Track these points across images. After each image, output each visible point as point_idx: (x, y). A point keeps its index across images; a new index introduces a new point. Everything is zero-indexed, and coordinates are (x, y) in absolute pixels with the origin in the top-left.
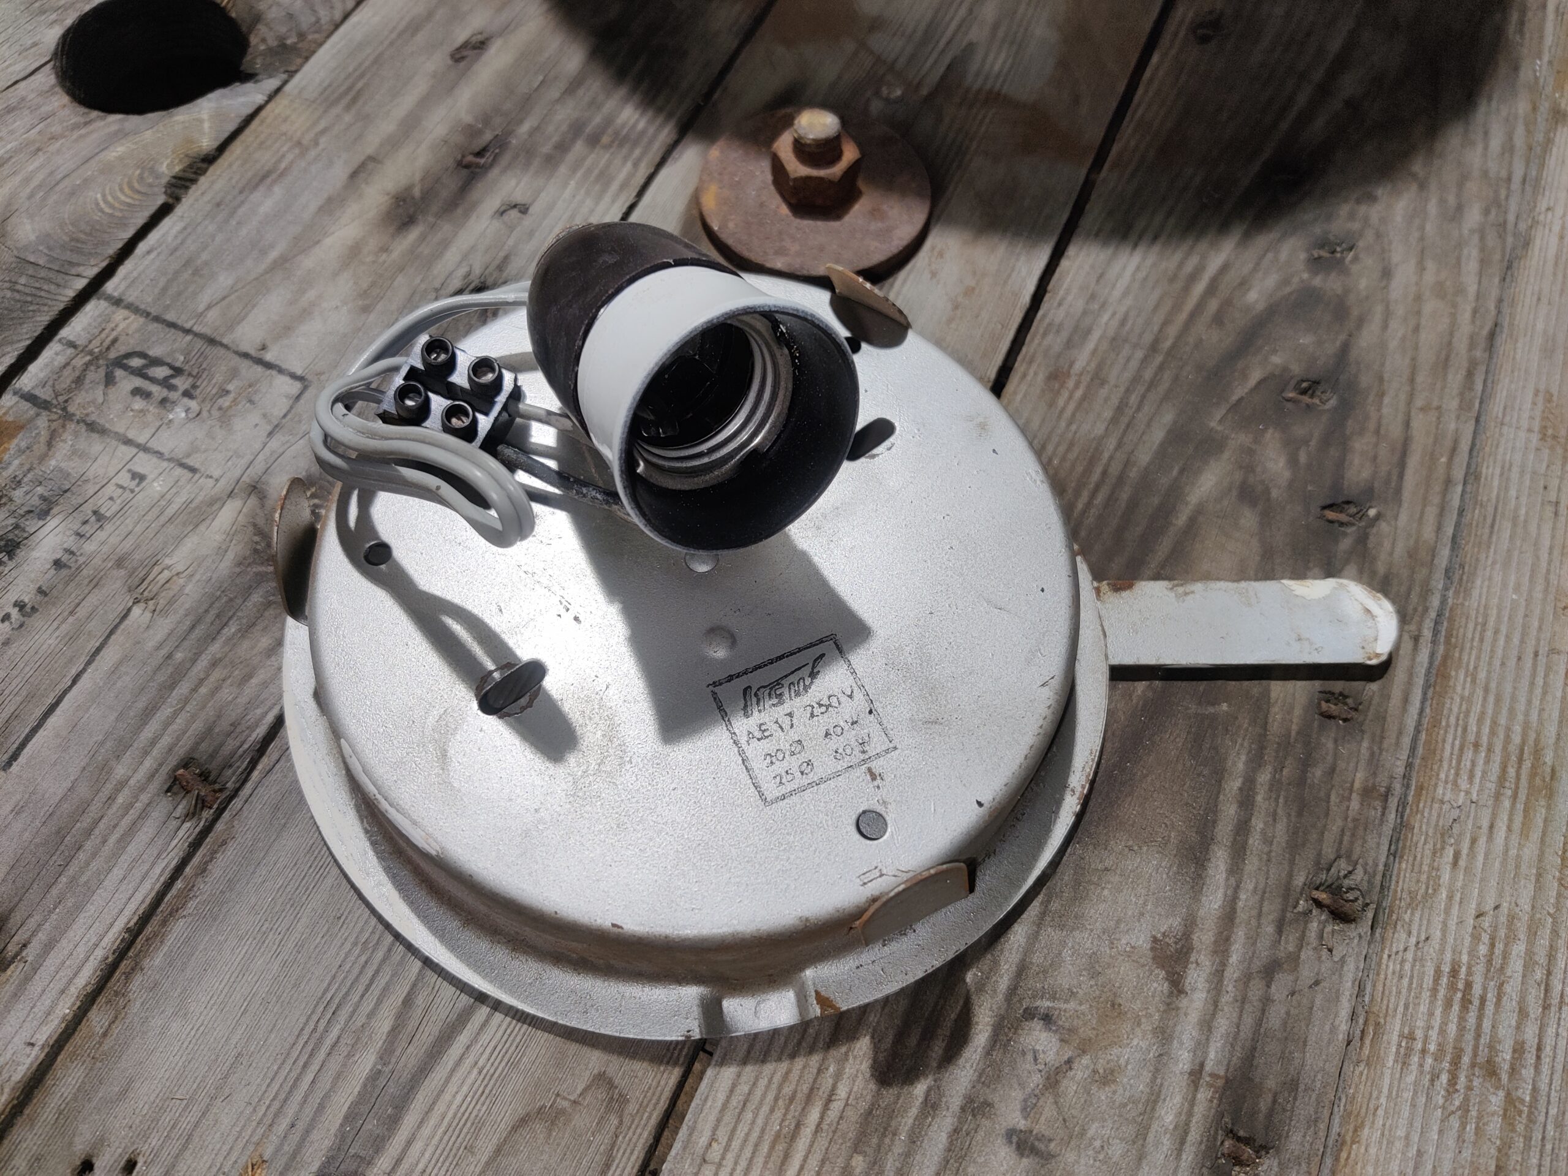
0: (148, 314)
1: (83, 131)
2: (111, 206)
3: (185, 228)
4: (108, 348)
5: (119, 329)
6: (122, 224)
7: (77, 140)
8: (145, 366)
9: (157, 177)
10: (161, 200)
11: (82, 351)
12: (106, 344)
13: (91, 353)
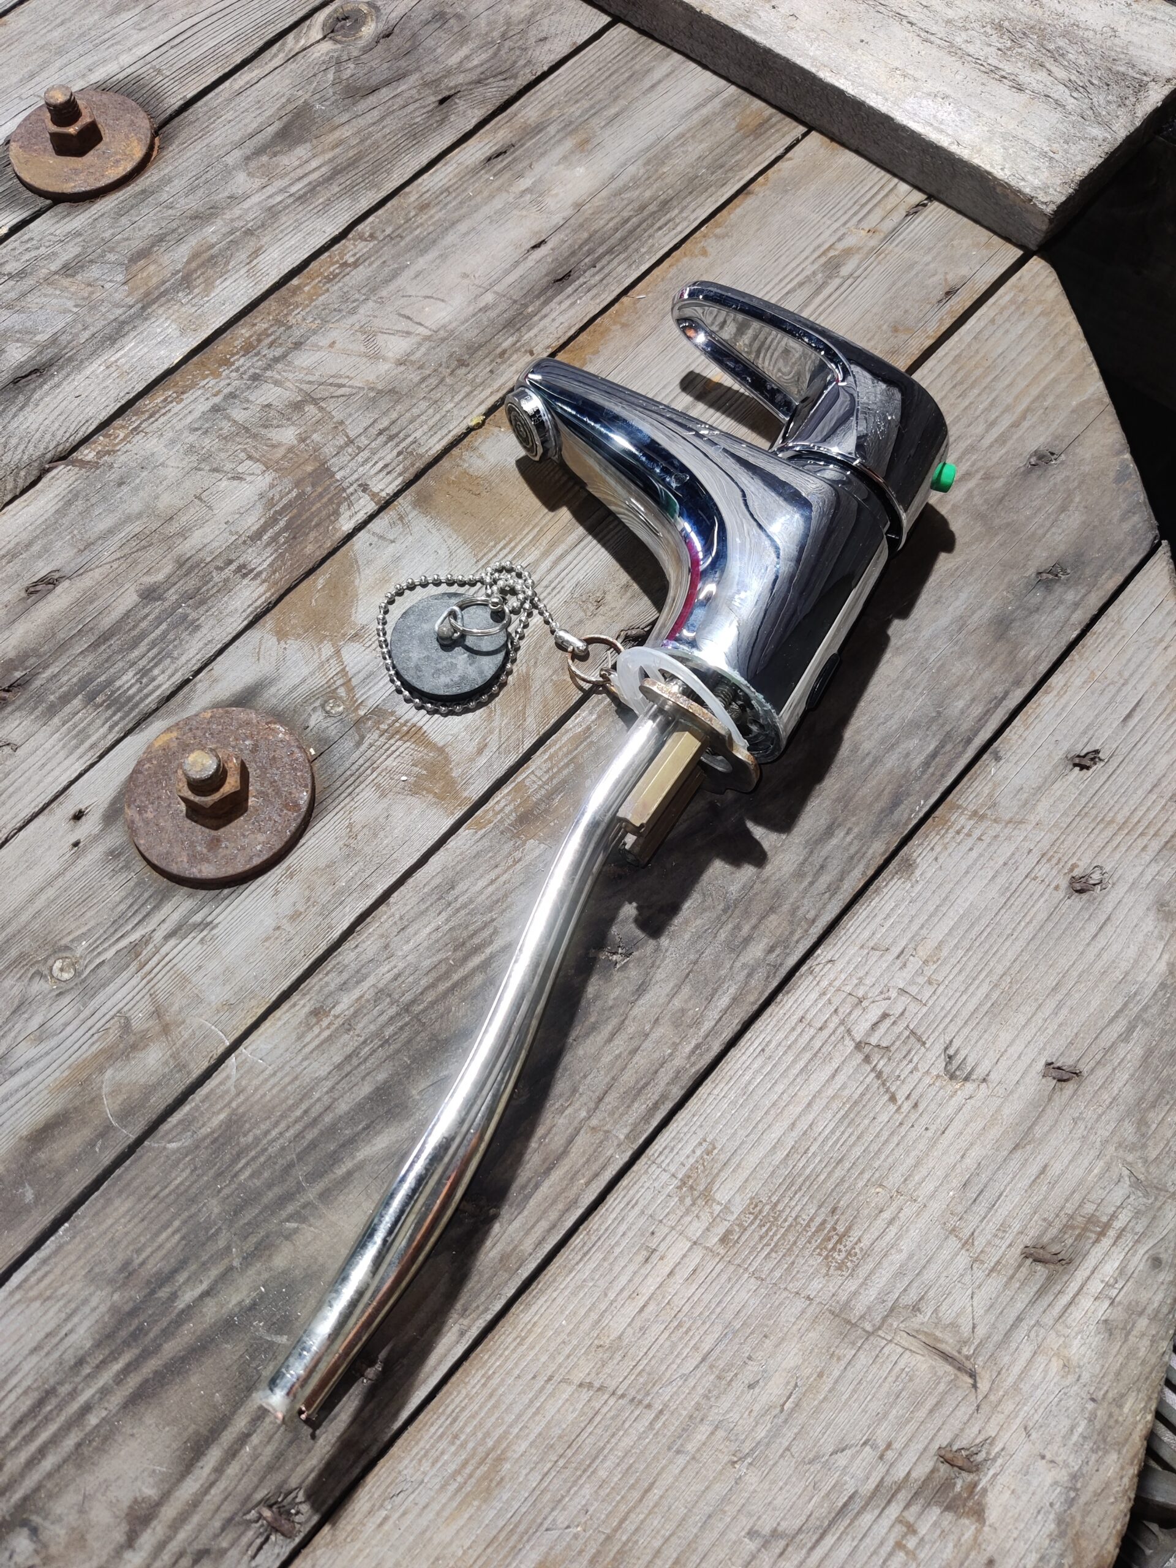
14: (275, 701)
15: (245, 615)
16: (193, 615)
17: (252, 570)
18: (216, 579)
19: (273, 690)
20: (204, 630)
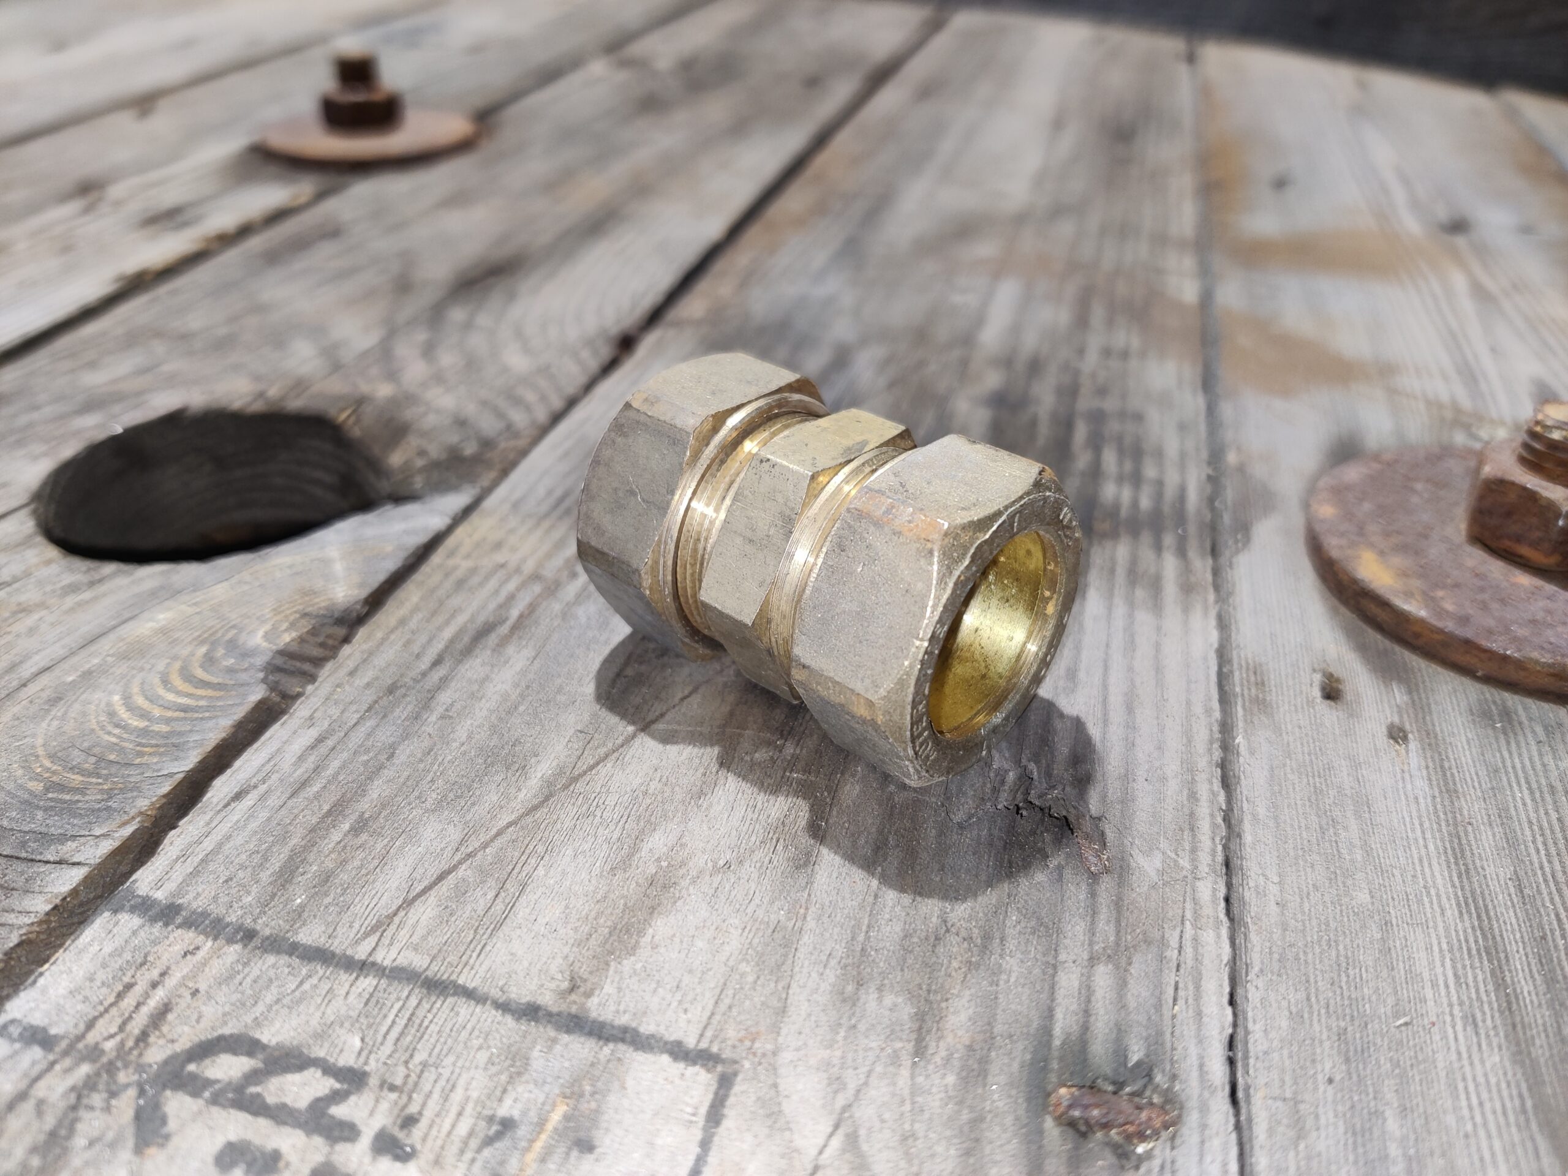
0: (248, 935)
1: (87, 595)
2: (144, 715)
3: (320, 740)
4: (143, 1038)
5: (171, 982)
6: (173, 745)
7: (72, 610)
8: (254, 1077)
9: (246, 654)
10: (257, 694)
11: (66, 1053)
12: (136, 1027)
13: (94, 1053)
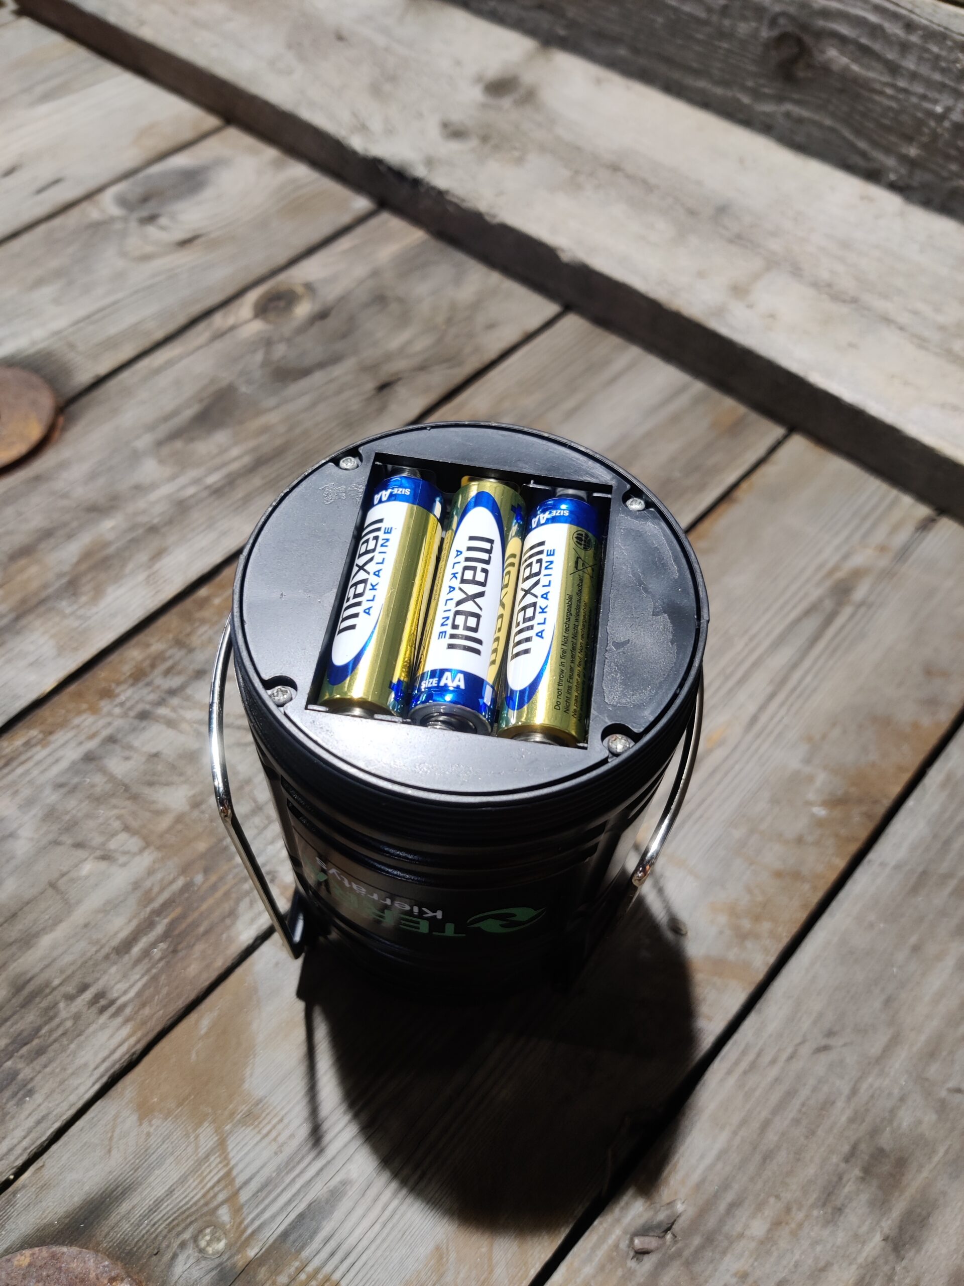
14: (126, 1226)
15: (97, 1074)
16: (26, 1072)
17: (112, 1002)
18: (64, 1014)
19: (125, 1207)
20: (38, 1097)
